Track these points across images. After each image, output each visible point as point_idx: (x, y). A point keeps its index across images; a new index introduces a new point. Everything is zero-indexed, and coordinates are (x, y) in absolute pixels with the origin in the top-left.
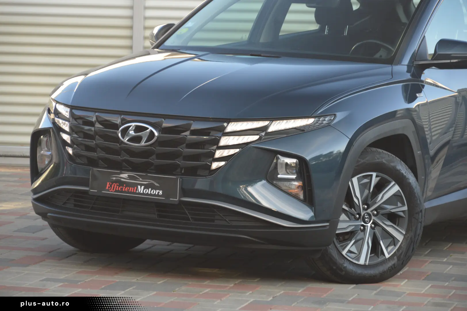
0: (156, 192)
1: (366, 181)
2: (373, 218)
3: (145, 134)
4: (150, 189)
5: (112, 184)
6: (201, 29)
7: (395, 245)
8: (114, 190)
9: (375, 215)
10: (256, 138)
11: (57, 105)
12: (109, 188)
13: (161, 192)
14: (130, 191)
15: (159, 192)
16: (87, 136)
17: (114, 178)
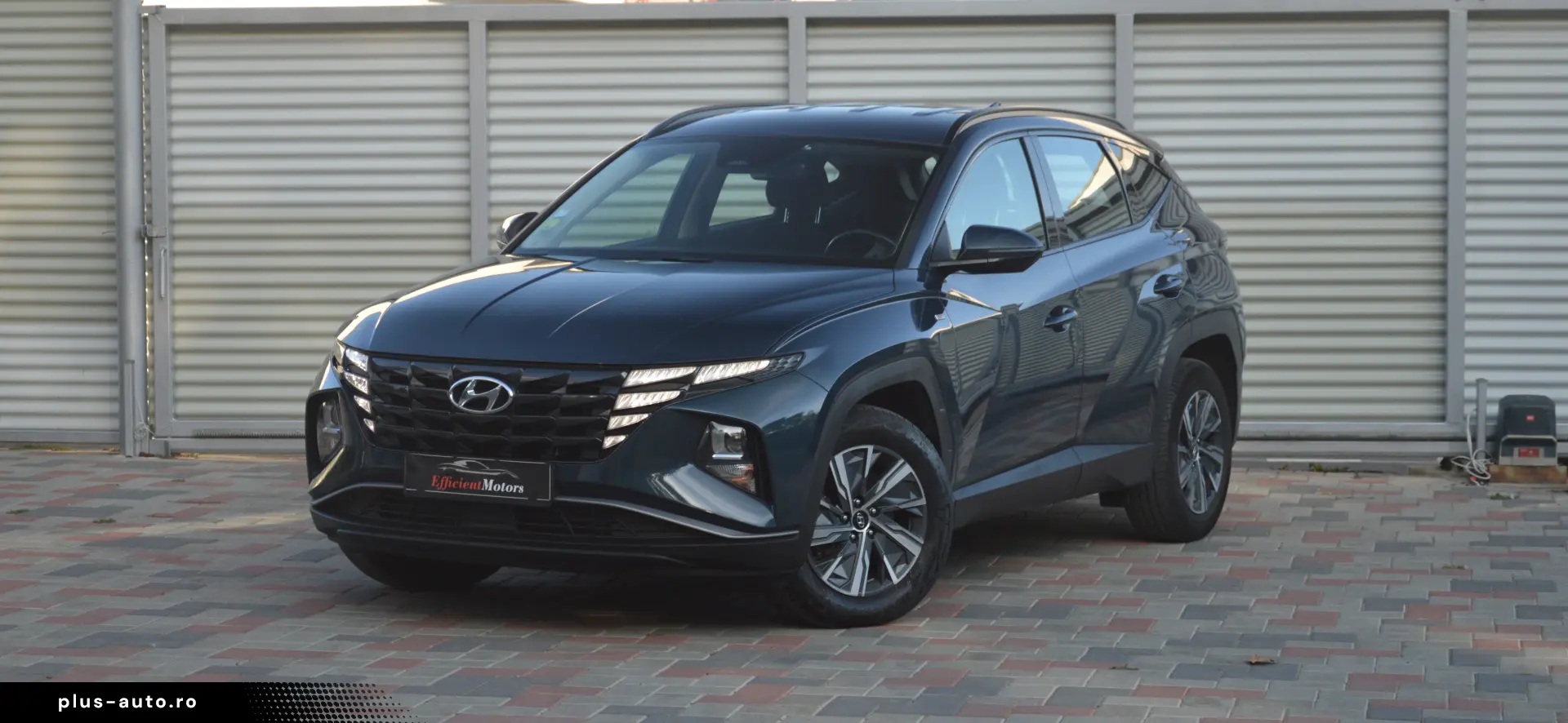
0: (513, 488)
1: (856, 459)
2: (871, 519)
3: (492, 394)
4: (504, 484)
5: (440, 479)
6: (580, 220)
7: (908, 563)
8: (446, 486)
9: (872, 514)
10: (675, 394)
11: (348, 351)
12: (436, 484)
13: (521, 489)
14: (471, 487)
15: (518, 489)
16: (397, 399)
17: (445, 468)
